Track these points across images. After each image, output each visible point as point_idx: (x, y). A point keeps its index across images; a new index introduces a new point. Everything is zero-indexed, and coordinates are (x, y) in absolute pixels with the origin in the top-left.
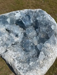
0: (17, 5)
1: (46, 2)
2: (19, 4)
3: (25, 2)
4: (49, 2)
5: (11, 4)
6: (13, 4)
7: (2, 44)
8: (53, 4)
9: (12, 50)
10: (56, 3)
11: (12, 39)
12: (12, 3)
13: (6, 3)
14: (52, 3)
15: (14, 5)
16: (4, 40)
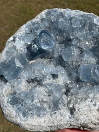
0: (23, 15)
1: (71, 4)
2: (25, 13)
3: (35, 8)
4: (76, 3)
5: (12, 15)
6: (15, 14)
7: (50, 107)
8: (84, 7)
9: (79, 100)
10: (89, 3)
11: (56, 87)
12: (12, 13)
13: (2, 14)
14: (82, 4)
15: (17, 17)
16: (45, 100)
